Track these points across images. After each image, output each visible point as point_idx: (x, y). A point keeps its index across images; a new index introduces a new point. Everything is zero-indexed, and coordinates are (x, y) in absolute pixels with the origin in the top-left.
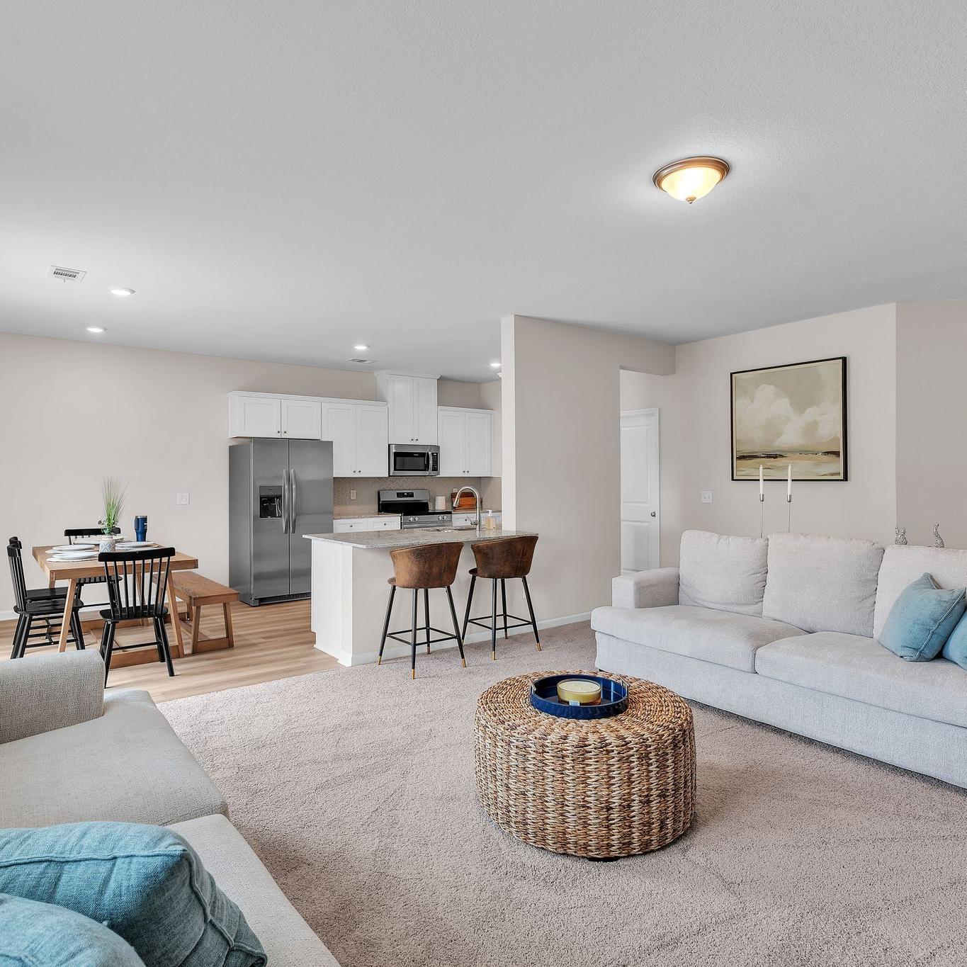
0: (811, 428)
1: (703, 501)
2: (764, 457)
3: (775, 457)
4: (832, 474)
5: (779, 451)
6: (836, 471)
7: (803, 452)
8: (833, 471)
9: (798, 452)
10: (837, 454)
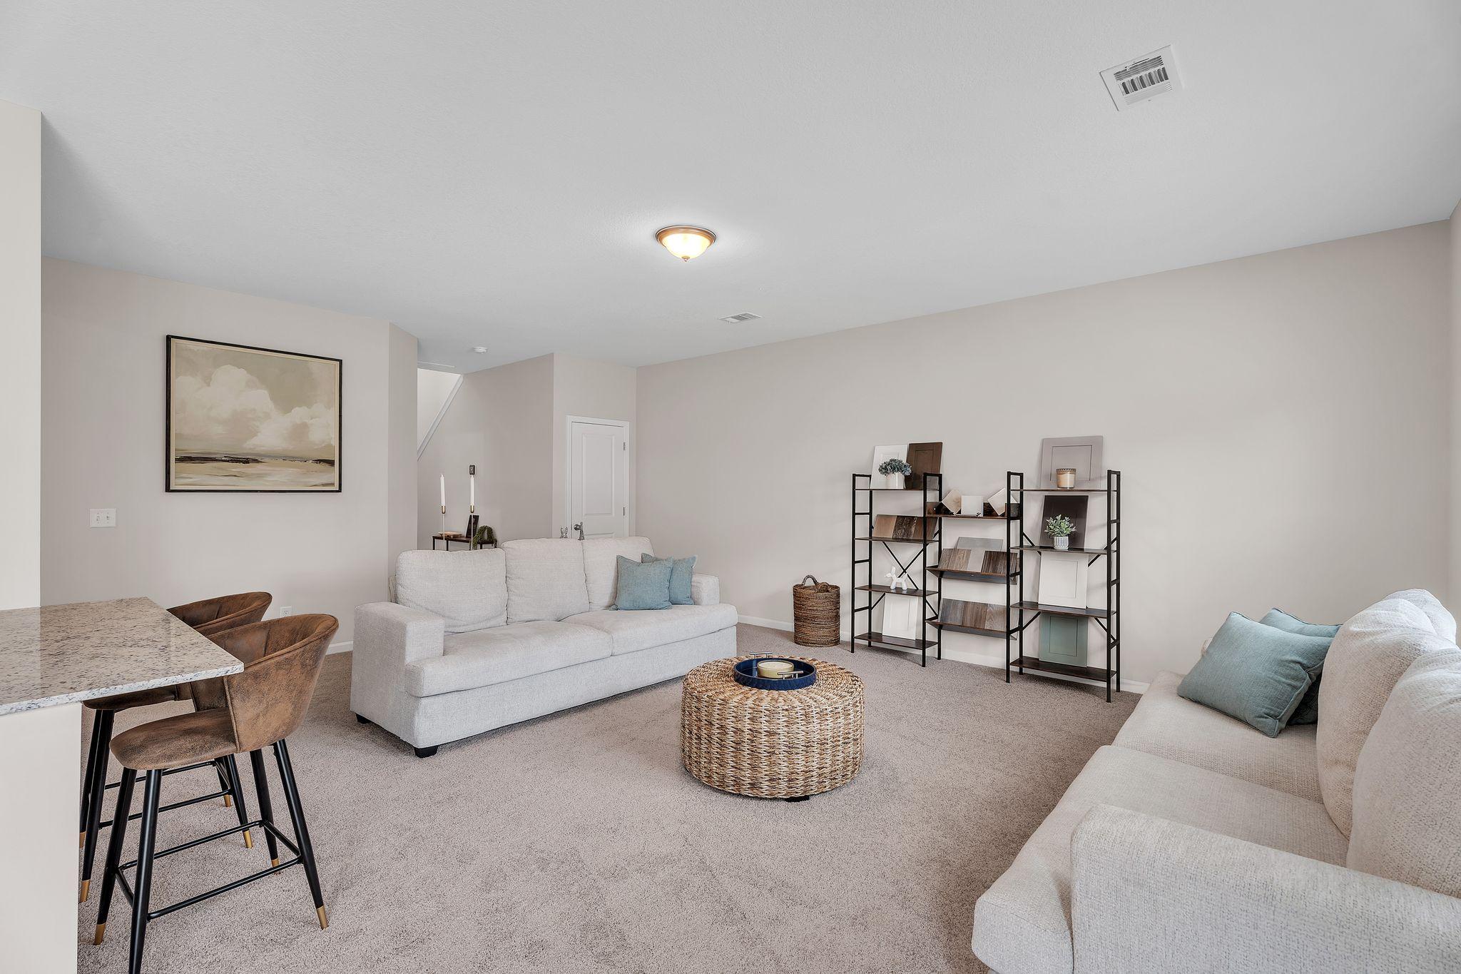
0: (300, 431)
1: (94, 524)
2: (228, 461)
3: (246, 461)
4: (324, 485)
5: (251, 454)
6: (329, 481)
7: (288, 458)
8: (325, 481)
9: (280, 457)
10: (331, 463)
